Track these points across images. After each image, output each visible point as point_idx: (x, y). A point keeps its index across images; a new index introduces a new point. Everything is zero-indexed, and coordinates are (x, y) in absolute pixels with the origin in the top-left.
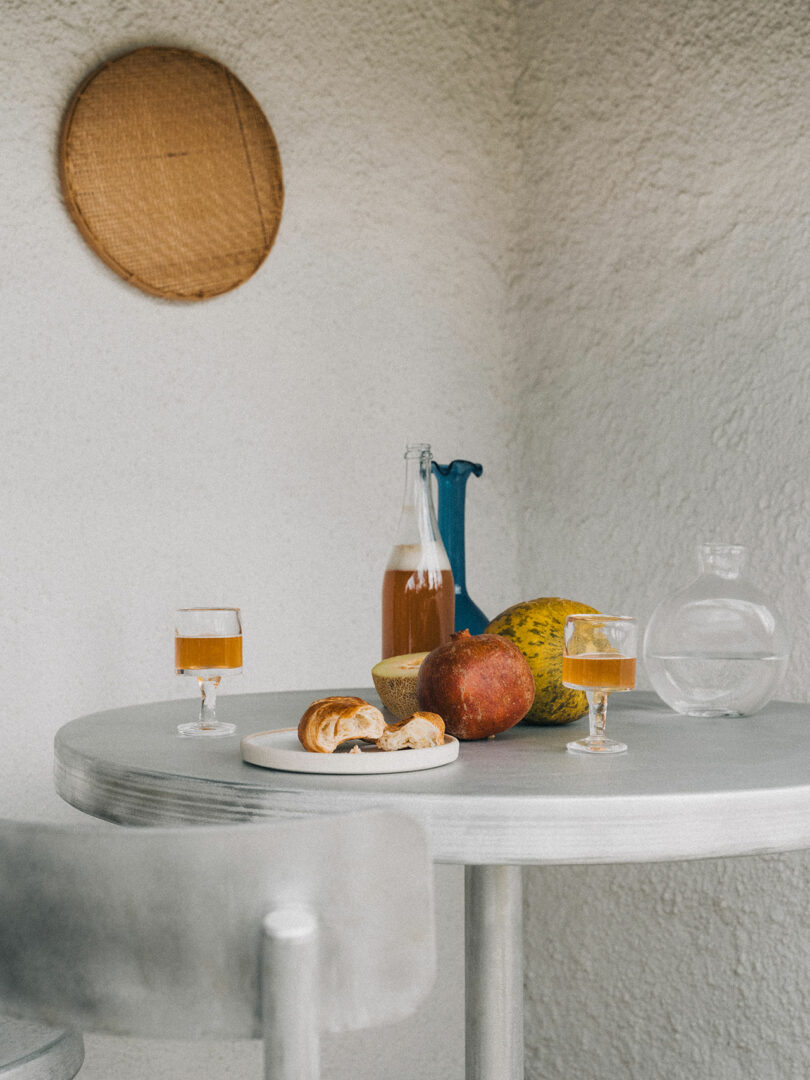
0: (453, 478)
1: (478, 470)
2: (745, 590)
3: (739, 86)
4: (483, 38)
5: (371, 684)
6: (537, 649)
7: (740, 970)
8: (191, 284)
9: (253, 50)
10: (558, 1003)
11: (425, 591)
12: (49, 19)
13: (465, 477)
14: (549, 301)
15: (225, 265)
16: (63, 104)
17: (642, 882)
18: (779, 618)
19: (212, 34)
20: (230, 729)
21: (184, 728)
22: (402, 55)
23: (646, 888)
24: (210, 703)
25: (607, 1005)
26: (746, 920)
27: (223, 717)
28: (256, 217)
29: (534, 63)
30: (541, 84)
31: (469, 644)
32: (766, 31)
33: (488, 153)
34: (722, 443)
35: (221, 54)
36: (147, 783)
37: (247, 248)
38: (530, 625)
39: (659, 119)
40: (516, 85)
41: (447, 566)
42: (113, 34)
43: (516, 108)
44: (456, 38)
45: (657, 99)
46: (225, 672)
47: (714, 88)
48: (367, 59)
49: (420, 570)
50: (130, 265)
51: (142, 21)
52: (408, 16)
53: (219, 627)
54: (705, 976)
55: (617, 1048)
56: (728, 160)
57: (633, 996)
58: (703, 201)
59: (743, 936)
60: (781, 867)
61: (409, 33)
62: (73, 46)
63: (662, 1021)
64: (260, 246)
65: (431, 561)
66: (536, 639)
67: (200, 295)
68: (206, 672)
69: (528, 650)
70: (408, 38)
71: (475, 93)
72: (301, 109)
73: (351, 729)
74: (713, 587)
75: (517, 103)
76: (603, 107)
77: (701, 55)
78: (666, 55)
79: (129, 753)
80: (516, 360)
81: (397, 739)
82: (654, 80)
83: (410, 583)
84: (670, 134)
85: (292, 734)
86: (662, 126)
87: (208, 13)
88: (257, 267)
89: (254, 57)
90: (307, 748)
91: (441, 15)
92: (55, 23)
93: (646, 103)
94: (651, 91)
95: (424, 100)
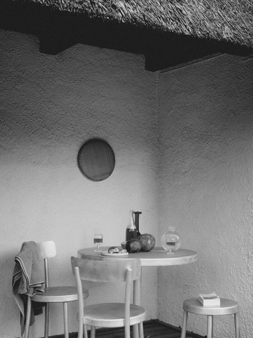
0: (137, 214)
1: (141, 213)
2: (175, 233)
3: (191, 146)
4: (152, 130)
5: (121, 246)
6: (143, 241)
7: (190, 296)
8: (99, 178)
9: (110, 137)
10: (163, 304)
11: (132, 231)
12: (77, 137)
13: (139, 214)
14: (163, 177)
15: (105, 175)
16: (79, 150)
17: (176, 282)
18: (179, 237)
19: (103, 136)
20: (101, 251)
21: (95, 251)
22: (137, 135)
23: (177, 283)
24: (98, 247)
25: (171, 304)
26: (191, 287)
27: (100, 249)
28: (110, 166)
29: (162, 135)
30: (163, 139)
31: (132, 240)
32: (195, 138)
33: (153, 150)
34: (188, 206)
35: (105, 139)
36: (89, 257)
37: (109, 172)
38: (142, 238)
39: (180, 149)
40: (159, 138)
41: (135, 228)
42: (87, 138)
43: (159, 142)
44: (147, 131)
45: (180, 146)
46: (100, 243)
47: (187, 145)
48: (131, 137)
49: (131, 229)
50: (89, 176)
51: (92, 135)
52: (138, 128)
53: (100, 237)
54: (185, 297)
55: (172, 311)
56: (189, 158)
57: (174, 302)
58: (186, 164)
59: (190, 290)
60: (195, 278)
61: (139, 131)
62: (81, 141)
63: (179, 306)
64: (111, 171)
65: (133, 227)
66: (143, 240)
67: (101, 180)
68: (98, 243)
69: (142, 241)
70: (138, 132)
71: (151, 140)
72: (119, 146)
73: (114, 250)
74: (170, 232)
75: (159, 141)
76: (172, 145)
77: (186, 139)
78: (181, 138)
79: (87, 253)
80: (158, 187)
81: (120, 252)
82: (179, 142)
83: (130, 231)
84: (181, 152)
85: (108, 252)
86: (180, 150)
87: (103, 132)
88: (110, 175)
89: (111, 139)
90: (109, 253)
91: (145, 127)
92: (78, 137)
93: (178, 146)
94: (179, 144)
95: (141, 142)
